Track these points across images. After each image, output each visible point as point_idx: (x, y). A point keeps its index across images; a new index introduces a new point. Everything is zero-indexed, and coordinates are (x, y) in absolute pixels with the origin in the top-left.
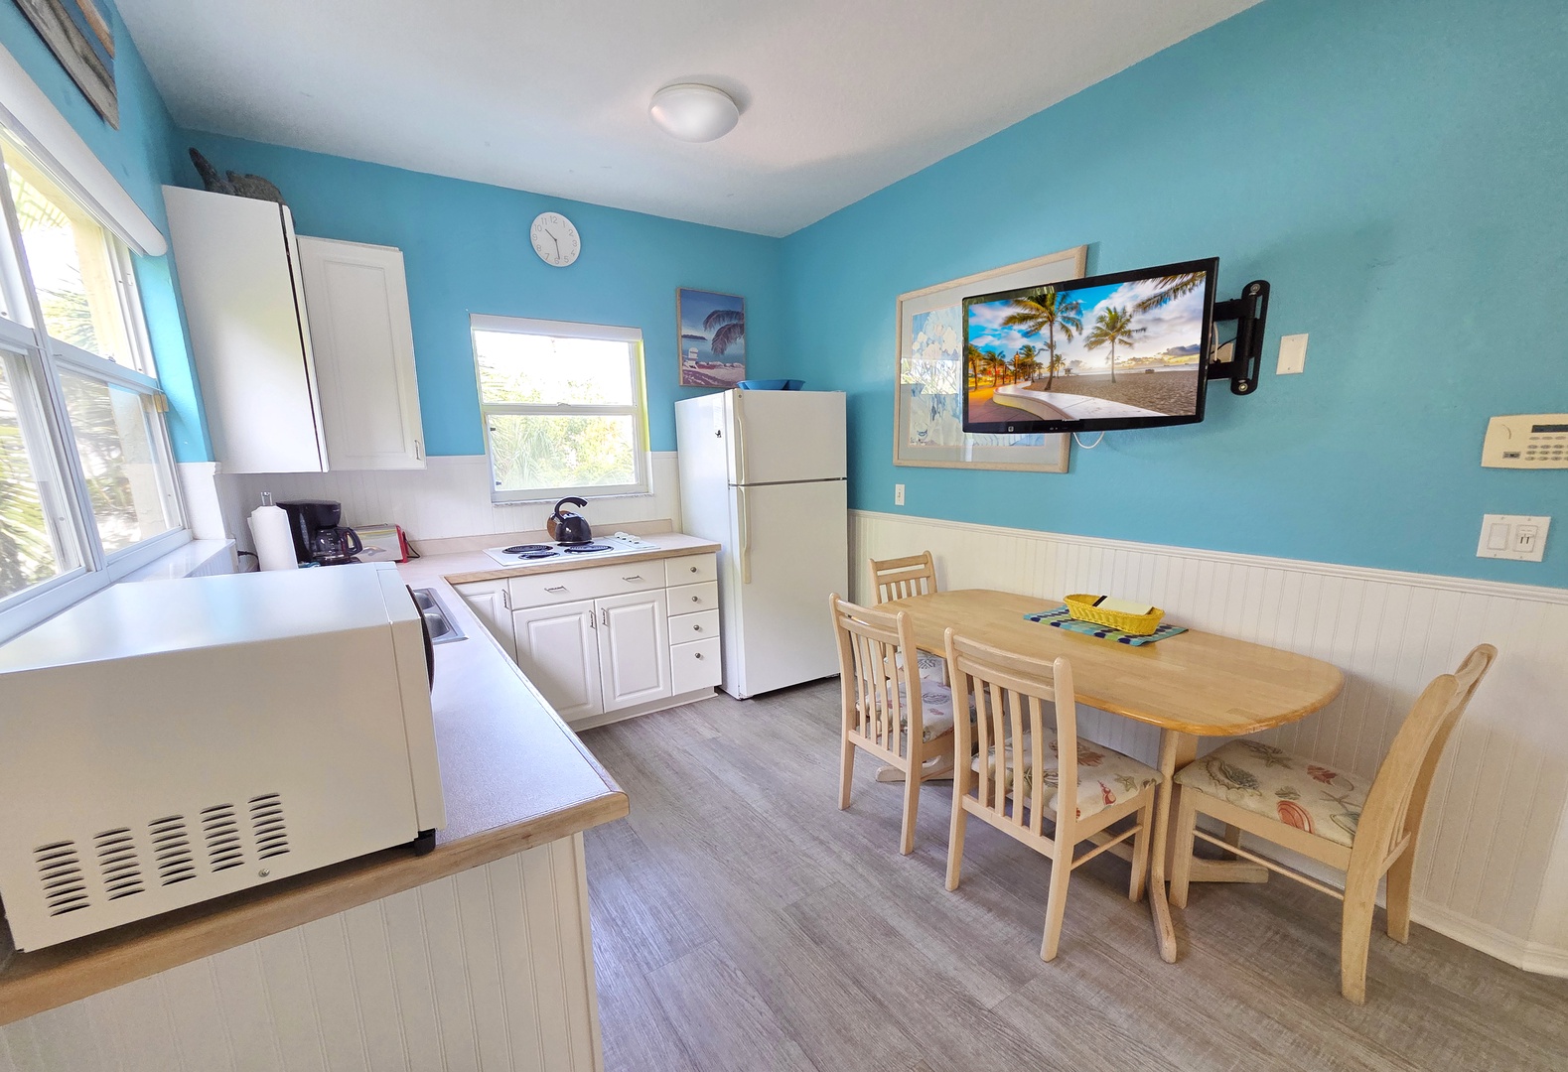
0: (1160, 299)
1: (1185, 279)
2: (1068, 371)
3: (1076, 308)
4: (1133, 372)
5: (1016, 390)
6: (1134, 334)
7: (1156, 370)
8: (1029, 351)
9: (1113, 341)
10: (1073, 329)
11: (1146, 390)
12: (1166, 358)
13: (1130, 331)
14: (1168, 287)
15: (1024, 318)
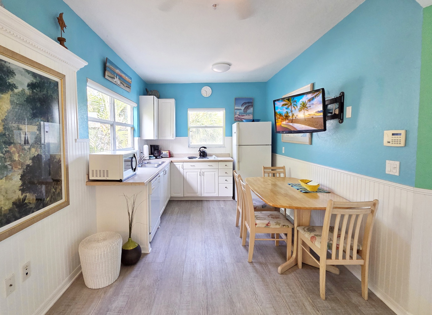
0: (313, 99)
1: (317, 93)
2: (296, 117)
3: (295, 101)
4: (309, 118)
5: (286, 122)
6: (308, 108)
7: (314, 117)
8: (287, 112)
9: (304, 110)
10: (296, 107)
11: (312, 122)
12: (316, 114)
13: (307, 107)
14: (314, 95)
15: (286, 105)
